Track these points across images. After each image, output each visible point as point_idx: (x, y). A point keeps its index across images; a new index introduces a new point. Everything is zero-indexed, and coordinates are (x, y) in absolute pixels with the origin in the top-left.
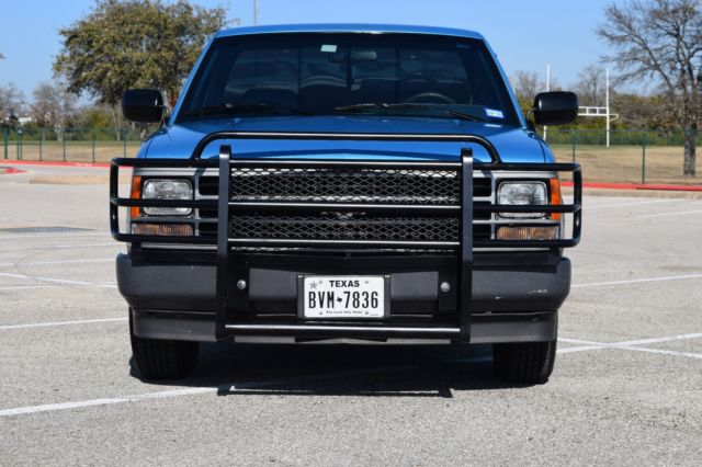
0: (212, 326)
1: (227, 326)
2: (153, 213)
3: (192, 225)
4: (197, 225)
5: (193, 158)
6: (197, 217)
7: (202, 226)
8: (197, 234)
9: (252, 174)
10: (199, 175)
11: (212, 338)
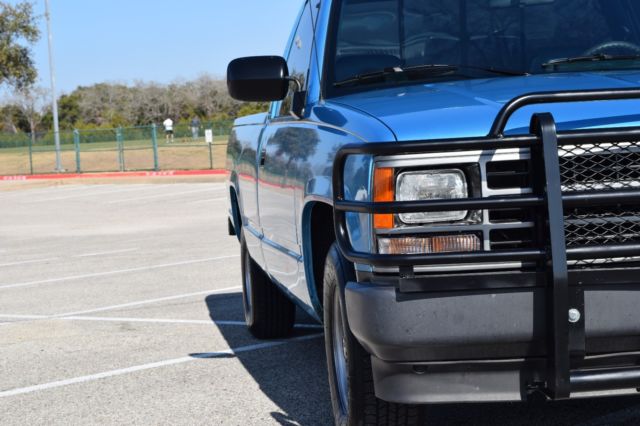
0: (514, 378)
1: (572, 379)
2: (413, 221)
3: (480, 235)
4: (487, 234)
5: (492, 135)
6: (486, 221)
7: (495, 235)
8: (487, 247)
9: (579, 152)
10: (487, 160)
11: (516, 396)
